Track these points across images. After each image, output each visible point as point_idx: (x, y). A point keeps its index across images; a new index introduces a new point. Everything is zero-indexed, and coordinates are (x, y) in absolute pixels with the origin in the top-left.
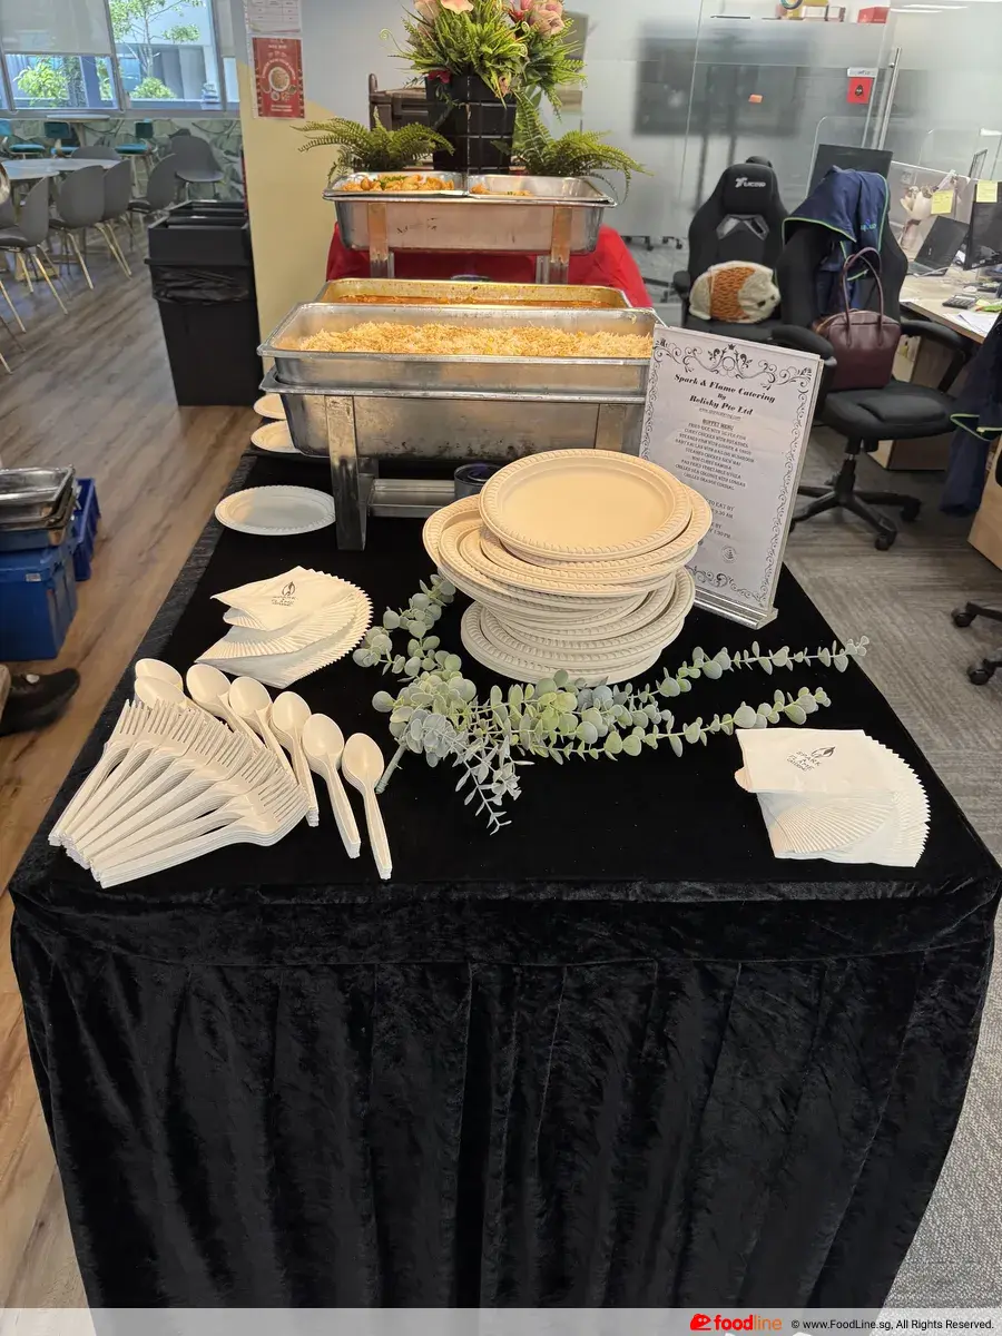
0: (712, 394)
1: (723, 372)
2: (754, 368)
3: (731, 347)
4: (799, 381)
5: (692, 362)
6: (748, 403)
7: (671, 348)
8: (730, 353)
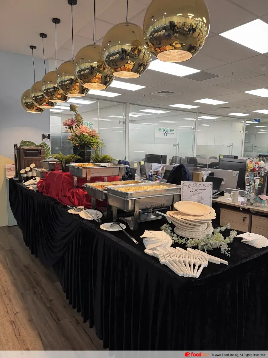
0: (194, 190)
1: (196, 187)
2: (201, 186)
3: (197, 183)
4: (210, 186)
5: (189, 186)
6: (201, 191)
7: (185, 185)
8: (196, 184)
